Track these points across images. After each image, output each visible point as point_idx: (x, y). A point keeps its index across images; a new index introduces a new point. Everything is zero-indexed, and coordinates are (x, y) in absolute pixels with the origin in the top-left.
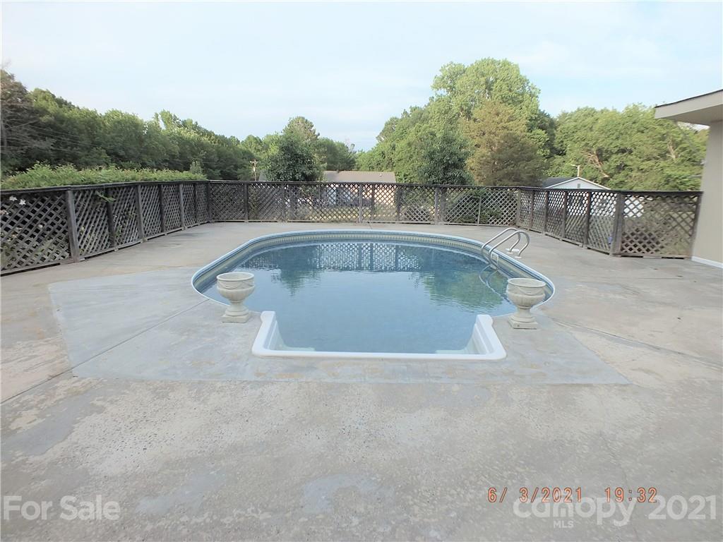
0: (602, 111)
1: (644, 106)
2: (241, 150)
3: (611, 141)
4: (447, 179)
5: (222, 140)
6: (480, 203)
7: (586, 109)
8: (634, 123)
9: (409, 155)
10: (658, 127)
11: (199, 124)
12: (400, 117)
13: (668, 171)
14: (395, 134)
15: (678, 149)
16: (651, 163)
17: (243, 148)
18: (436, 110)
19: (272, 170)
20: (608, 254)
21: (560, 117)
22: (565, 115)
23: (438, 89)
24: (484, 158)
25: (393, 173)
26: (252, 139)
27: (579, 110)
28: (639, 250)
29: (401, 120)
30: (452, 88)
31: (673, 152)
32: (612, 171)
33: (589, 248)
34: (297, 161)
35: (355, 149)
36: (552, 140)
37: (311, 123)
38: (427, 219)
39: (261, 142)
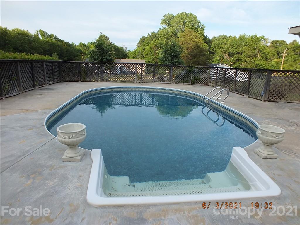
0: (230, 37)
1: (247, 35)
2: (77, 49)
3: (234, 49)
4: (173, 63)
5: (68, 44)
6: (192, 74)
7: (223, 36)
8: (243, 42)
9: (151, 53)
10: (253, 44)
11: (57, 37)
12: (146, 36)
14: (144, 43)
15: (261, 53)
16: (250, 59)
17: (78, 48)
18: (162, 34)
19: (91, 57)
20: (261, 100)
21: (213, 39)
22: (215, 38)
23: (163, 25)
24: (185, 54)
25: (144, 60)
26: (81, 44)
27: (220, 36)
28: (276, 99)
29: (147, 38)
30: (169, 24)
31: (258, 54)
32: (234, 62)
33: (249, 97)
34: (104, 53)
35: (127, 50)
36: (210, 48)
37: (108, 37)
38: (167, 81)
39: (86, 46)
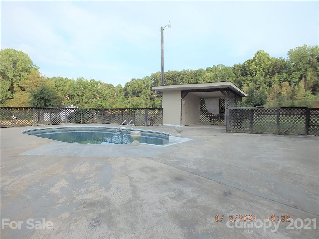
0: (66, 79)
1: (84, 79)
3: (74, 91)
6: (81, 115)
8: (82, 85)
13: (98, 103)
16: (91, 100)
20: (145, 126)
28: (152, 124)
31: (98, 96)
